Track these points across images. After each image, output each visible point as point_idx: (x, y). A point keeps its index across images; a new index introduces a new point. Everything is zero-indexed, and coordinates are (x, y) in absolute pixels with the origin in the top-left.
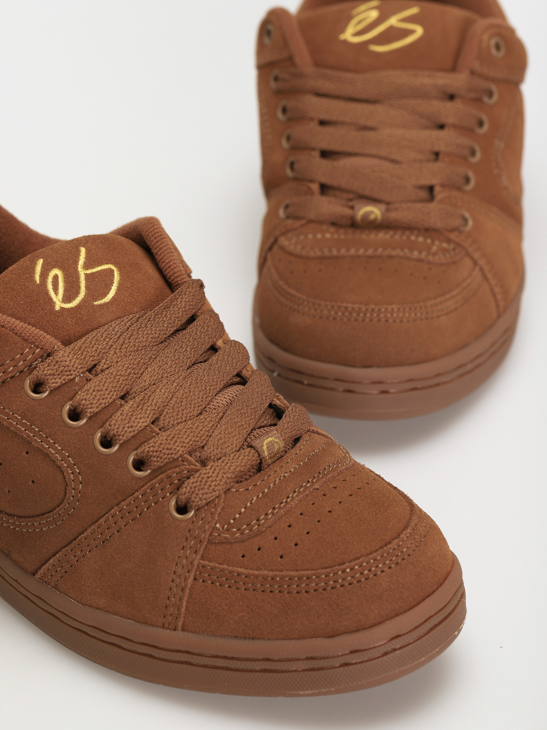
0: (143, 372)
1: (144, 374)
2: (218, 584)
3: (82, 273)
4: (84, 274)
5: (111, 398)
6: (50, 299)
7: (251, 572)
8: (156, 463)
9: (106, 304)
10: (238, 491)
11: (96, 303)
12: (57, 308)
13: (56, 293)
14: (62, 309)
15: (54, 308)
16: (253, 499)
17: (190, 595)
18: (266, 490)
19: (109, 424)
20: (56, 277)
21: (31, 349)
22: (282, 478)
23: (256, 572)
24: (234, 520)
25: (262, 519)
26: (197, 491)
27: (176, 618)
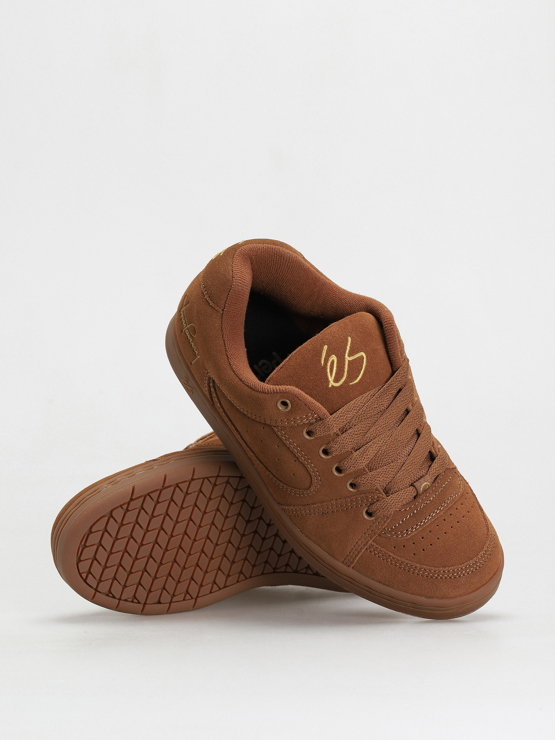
0: (367, 432)
1: (367, 433)
2: (377, 556)
3: (348, 358)
4: (348, 360)
5: (347, 448)
6: (328, 379)
7: (396, 557)
8: (362, 488)
9: (357, 383)
10: (401, 511)
11: (351, 384)
12: (330, 386)
13: (331, 375)
14: (332, 386)
15: (328, 386)
16: (407, 517)
17: (362, 556)
18: (415, 512)
19: (343, 463)
20: (333, 362)
21: (312, 414)
22: (425, 504)
23: (399, 558)
24: (395, 527)
25: (410, 531)
26: (380, 509)
27: (351, 563)
